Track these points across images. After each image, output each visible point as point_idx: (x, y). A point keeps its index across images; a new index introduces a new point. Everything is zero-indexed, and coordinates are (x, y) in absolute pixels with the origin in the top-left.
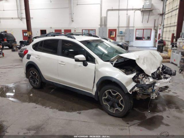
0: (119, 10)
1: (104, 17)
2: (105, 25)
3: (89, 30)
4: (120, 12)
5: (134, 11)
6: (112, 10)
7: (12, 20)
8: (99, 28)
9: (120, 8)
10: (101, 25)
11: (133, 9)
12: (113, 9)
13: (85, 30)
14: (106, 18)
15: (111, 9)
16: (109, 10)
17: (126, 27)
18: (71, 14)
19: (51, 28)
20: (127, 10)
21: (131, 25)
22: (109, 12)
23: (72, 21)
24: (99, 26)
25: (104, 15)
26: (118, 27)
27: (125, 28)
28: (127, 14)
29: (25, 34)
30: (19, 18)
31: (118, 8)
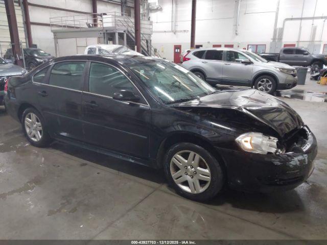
0: (301, 19)
1: (279, 29)
2: (280, 39)
3: (257, 45)
4: (303, 21)
5: (324, 20)
6: (292, 19)
7: (164, 33)
8: (271, 43)
9: (303, 17)
10: (274, 39)
11: (322, 18)
12: (293, 17)
13: (253, 45)
14: (282, 30)
15: (291, 17)
16: (287, 19)
17: (309, 41)
18: (236, 25)
19: (209, 42)
20: (313, 18)
21: (317, 38)
22: (288, 22)
23: (236, 34)
24: (271, 41)
25: (279, 26)
26: (298, 42)
27: (308, 43)
28: (313, 24)
29: (176, 50)
30: (172, 31)
31: (301, 17)
